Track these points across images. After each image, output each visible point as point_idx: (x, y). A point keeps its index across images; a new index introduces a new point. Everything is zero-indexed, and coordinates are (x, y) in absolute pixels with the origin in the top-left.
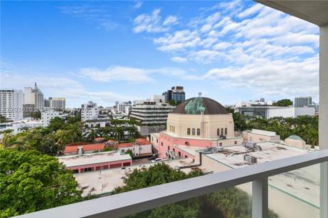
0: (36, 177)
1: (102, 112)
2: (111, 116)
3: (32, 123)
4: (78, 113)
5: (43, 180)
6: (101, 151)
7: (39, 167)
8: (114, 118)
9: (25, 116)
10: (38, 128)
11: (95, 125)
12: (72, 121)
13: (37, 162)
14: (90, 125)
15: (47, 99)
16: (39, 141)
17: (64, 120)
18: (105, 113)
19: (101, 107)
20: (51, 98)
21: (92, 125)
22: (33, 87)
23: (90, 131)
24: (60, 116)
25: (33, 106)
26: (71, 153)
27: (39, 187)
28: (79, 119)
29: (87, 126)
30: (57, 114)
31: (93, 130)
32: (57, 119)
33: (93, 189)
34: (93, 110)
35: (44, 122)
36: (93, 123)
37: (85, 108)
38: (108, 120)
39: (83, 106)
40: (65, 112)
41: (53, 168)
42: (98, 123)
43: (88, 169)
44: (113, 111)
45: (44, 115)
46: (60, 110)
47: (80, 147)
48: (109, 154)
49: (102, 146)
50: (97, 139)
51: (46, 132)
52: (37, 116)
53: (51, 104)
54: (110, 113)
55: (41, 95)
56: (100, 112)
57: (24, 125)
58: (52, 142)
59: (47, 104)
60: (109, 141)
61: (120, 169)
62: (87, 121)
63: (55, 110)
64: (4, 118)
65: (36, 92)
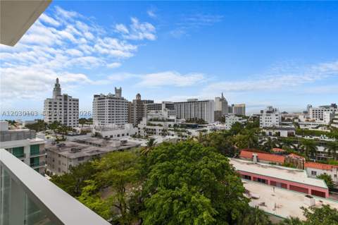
0: (212, 169)
1: (286, 118)
2: (297, 124)
3: (219, 126)
4: (256, 119)
5: (216, 174)
6: (280, 165)
7: (214, 163)
8: (301, 127)
9: (215, 120)
10: (223, 131)
11: (274, 132)
12: (250, 127)
13: (213, 159)
14: (267, 132)
15: (231, 106)
16: (221, 141)
17: (243, 125)
18: (289, 120)
19: (285, 113)
20: (233, 105)
21: (270, 133)
22: (220, 96)
23: (266, 139)
24: (240, 121)
25: (220, 112)
26: (246, 158)
27: (213, 179)
28: (257, 125)
29: (264, 133)
30: (237, 119)
31: (269, 139)
32: (237, 124)
33: (263, 204)
34: (273, 116)
35: (227, 126)
36: (272, 131)
37: (265, 113)
38: (292, 129)
39: (262, 112)
40: (245, 117)
41: (226, 167)
42: (277, 131)
43: (262, 180)
44: (301, 117)
45: (227, 120)
46: (239, 116)
47: (255, 155)
48: (290, 171)
49: (282, 159)
50: (274, 150)
51: (227, 135)
52: (223, 121)
53: (234, 111)
54: (296, 121)
55: (227, 103)
56: (283, 119)
57: (213, 127)
58: (230, 144)
59: (230, 109)
60: (292, 156)
61: (303, 195)
62: (265, 128)
63: (236, 115)
64: (204, 121)
65: (223, 100)
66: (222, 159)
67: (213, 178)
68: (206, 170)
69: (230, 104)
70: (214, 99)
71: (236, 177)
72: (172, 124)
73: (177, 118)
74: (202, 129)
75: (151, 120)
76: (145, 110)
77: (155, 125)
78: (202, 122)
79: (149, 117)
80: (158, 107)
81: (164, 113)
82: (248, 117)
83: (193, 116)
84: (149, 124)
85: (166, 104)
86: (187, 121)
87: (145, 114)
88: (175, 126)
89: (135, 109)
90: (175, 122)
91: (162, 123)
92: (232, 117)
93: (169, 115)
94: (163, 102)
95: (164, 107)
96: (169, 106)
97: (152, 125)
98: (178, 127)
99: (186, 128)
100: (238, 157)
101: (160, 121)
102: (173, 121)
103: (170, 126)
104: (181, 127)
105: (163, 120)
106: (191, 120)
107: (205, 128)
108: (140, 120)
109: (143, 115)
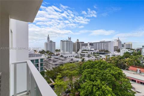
0: (113, 75)
3: (117, 54)
4: (139, 50)
5: (115, 77)
7: (114, 71)
9: (114, 51)
10: (119, 56)
12: (135, 55)
13: (113, 69)
15: (123, 44)
16: (118, 61)
17: (131, 54)
20: (125, 43)
22: (117, 39)
24: (129, 52)
25: (117, 47)
32: (127, 53)
35: (121, 54)
39: (143, 46)
40: (132, 49)
41: (120, 74)
43: (143, 83)
45: (121, 51)
46: (128, 49)
47: (138, 69)
51: (121, 58)
52: (119, 51)
53: (125, 46)
55: (121, 42)
57: (113, 54)
58: (123, 63)
59: (123, 46)
63: (126, 48)
64: (108, 51)
65: (119, 41)
66: (118, 70)
67: (114, 79)
68: (109, 74)
69: (123, 43)
70: (114, 41)
71: (126, 79)
72: (93, 52)
73: (95, 50)
74: (107, 55)
75: (83, 50)
76: (81, 46)
77: (85, 53)
78: (107, 51)
79: (82, 49)
80: (86, 45)
81: (89, 47)
82: (134, 50)
83: (102, 49)
84: (82, 52)
85: (90, 44)
86: (100, 51)
87: (81, 48)
88: (94, 53)
89: (76, 46)
90: (94, 52)
91: (88, 52)
92: (124, 49)
93: (91, 48)
94: (88, 43)
95: (89, 44)
96: (91, 44)
97: (83, 52)
98: (95, 53)
99: (99, 54)
100: (127, 69)
101: (87, 51)
102: (93, 51)
103: (91, 53)
104: (97, 54)
105: (88, 51)
106: (102, 51)
107: (108, 55)
108: (78, 50)
109: (79, 48)
